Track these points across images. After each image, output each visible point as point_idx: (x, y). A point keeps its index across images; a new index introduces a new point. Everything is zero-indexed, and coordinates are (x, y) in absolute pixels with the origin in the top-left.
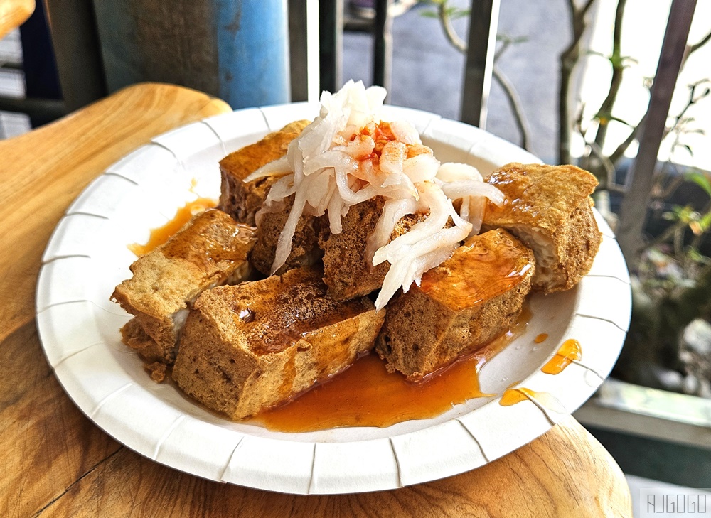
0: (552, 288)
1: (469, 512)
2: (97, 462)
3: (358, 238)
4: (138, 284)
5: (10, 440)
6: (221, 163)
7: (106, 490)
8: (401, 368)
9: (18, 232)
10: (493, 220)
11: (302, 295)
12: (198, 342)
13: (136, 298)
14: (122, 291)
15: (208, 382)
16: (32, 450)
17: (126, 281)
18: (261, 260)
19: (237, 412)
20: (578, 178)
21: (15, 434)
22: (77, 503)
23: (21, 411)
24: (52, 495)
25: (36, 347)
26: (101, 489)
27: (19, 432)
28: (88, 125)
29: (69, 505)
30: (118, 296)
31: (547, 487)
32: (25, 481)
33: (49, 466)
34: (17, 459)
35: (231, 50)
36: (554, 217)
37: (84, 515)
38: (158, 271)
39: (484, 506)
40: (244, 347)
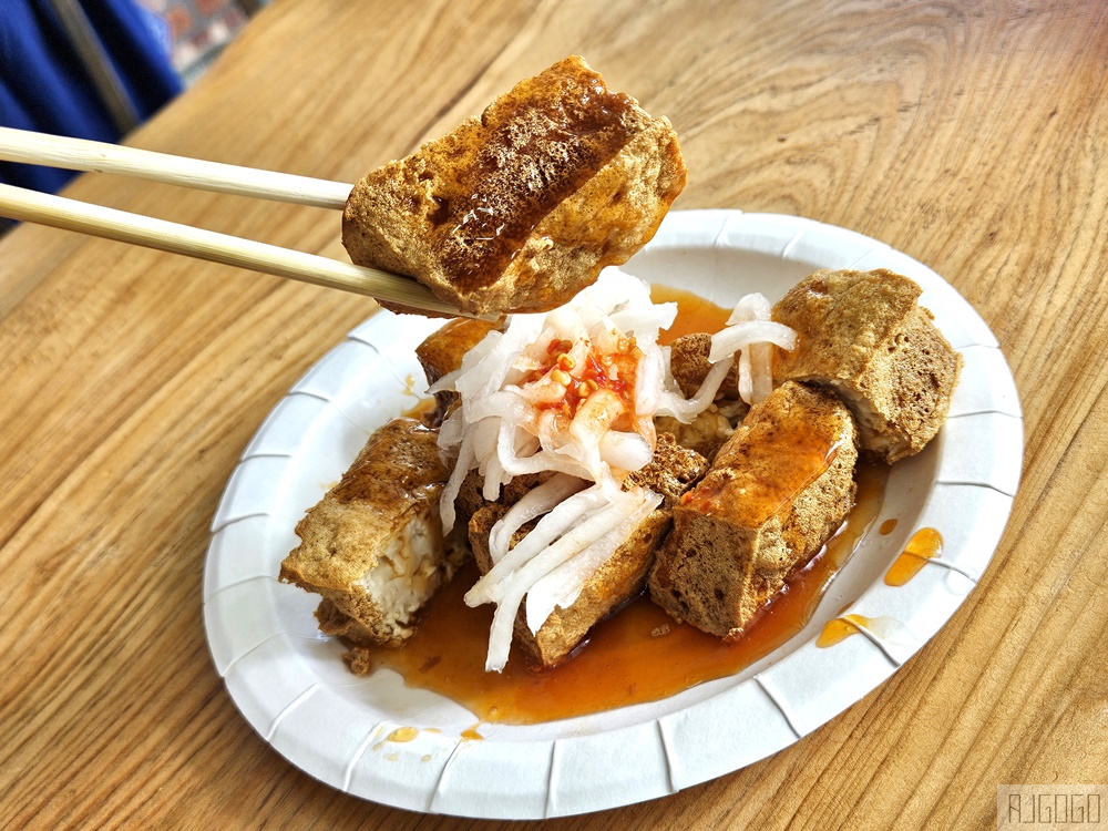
0: (896, 454)
10: (784, 373)
14: (290, 566)
17: (294, 551)
30: (288, 574)
36: (857, 359)
38: (332, 526)
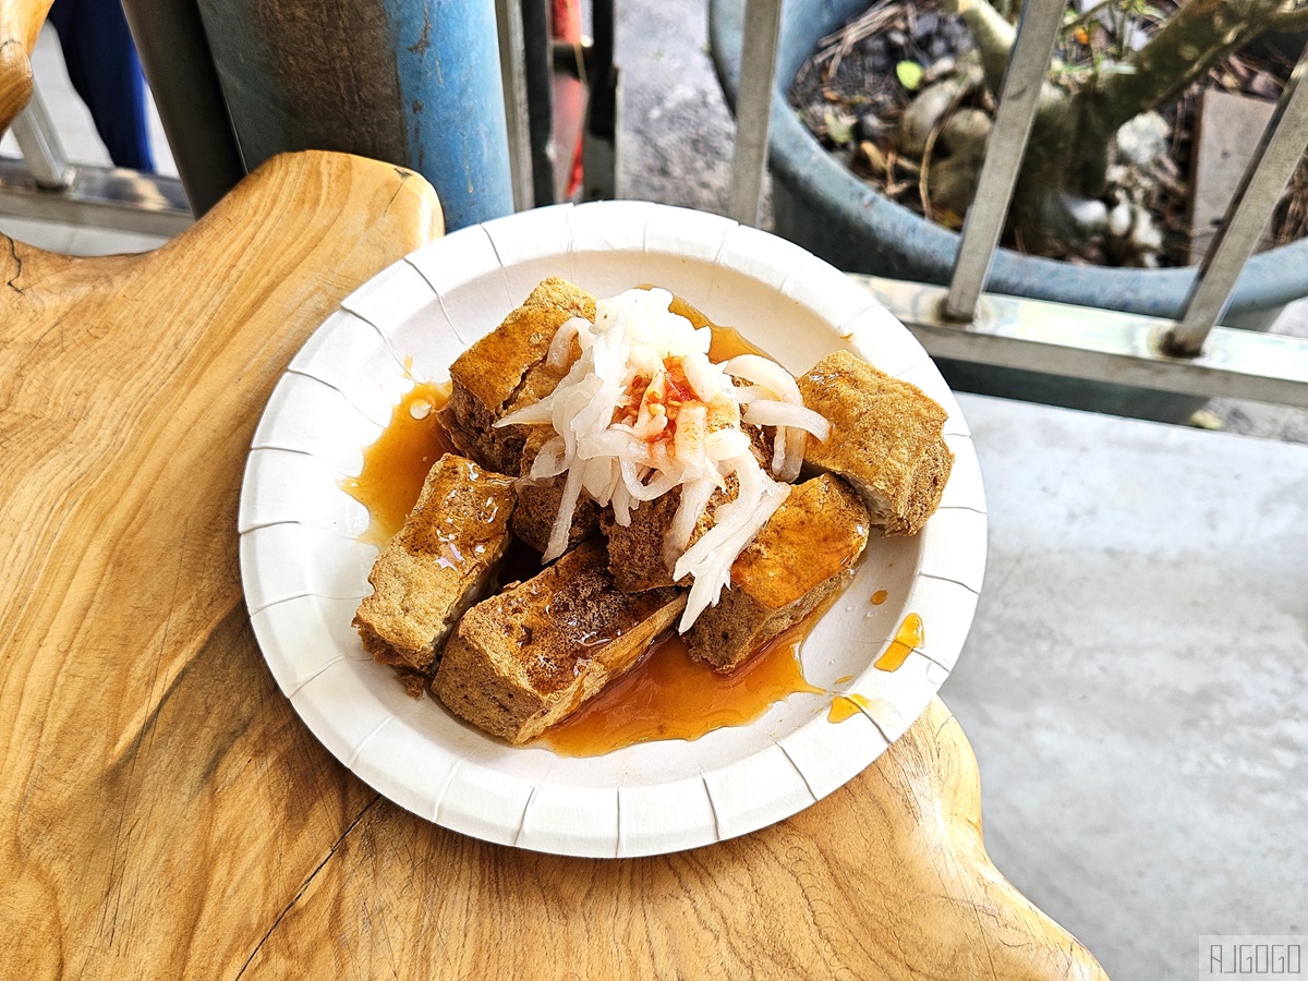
1: (795, 845)
2: (361, 810)
3: (651, 531)
4: (383, 603)
5: (251, 786)
6: (452, 369)
7: (379, 847)
8: (708, 655)
9: (182, 460)
10: (815, 460)
11: (585, 593)
12: (465, 670)
13: (384, 626)
14: (364, 616)
15: (481, 710)
16: (280, 800)
17: (367, 599)
18: (525, 530)
19: (518, 739)
20: (924, 412)
21: (256, 776)
22: (348, 867)
23: (254, 745)
24: (317, 858)
25: (250, 648)
26: (372, 846)
27: (260, 775)
28: (236, 247)
29: (340, 870)
30: (360, 625)
31: (884, 806)
32: (283, 841)
33: (306, 819)
34: (266, 813)
35: (418, 74)
36: (893, 472)
37: (360, 881)
38: (404, 580)
39: (812, 837)
40: (524, 683)
